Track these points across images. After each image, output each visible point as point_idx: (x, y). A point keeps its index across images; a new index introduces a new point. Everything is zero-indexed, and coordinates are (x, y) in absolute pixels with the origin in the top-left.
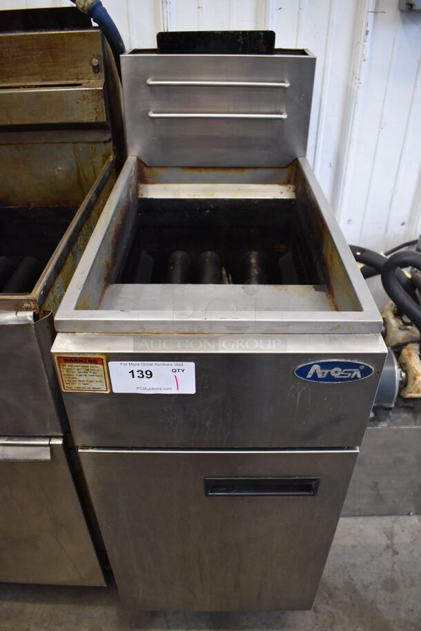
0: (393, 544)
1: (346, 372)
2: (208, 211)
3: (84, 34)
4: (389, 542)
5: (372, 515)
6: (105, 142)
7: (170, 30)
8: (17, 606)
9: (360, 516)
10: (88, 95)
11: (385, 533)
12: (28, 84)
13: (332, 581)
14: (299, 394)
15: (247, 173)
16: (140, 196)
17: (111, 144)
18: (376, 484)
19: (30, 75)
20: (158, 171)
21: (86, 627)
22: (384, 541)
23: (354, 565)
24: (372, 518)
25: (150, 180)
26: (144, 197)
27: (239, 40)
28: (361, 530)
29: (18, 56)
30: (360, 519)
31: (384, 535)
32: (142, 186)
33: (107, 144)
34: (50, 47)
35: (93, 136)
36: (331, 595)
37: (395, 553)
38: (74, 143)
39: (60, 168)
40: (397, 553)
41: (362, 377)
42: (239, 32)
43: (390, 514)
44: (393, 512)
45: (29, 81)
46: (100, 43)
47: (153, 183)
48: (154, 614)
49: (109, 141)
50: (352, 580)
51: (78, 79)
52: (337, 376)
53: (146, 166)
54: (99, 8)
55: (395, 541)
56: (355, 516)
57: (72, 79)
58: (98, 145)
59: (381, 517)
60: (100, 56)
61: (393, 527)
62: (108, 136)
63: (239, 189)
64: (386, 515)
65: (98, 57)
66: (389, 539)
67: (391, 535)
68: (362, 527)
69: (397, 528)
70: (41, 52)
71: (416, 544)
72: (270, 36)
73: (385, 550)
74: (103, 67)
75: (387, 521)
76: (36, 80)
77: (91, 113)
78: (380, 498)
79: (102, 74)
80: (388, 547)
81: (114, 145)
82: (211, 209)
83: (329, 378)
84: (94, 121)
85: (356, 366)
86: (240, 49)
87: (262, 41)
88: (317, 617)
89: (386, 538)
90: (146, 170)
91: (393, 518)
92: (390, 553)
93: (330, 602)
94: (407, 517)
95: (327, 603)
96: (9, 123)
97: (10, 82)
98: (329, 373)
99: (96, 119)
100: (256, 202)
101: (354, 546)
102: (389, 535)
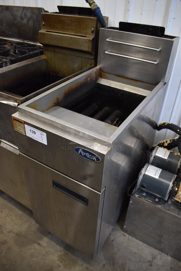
0: (152, 262)
1: (91, 156)
2: (120, 94)
3: (91, 18)
4: (151, 260)
5: (152, 246)
6: (92, 59)
7: (129, 22)
8: (13, 207)
9: (146, 243)
10: (87, 41)
11: (152, 256)
12: (70, 33)
13: (117, 260)
14: (77, 159)
15: (139, 83)
16: (97, 82)
17: (94, 60)
18: (162, 236)
19: (71, 30)
20: (106, 74)
21: (28, 224)
22: (150, 258)
23: (130, 260)
24: (151, 247)
25: (103, 77)
26: (98, 82)
27: (150, 29)
28: (143, 249)
29: (69, 23)
30: (145, 245)
31: (151, 256)
32: (100, 78)
33: (92, 60)
34: (79, 22)
35: (88, 56)
36: (114, 264)
37: (151, 265)
38: (82, 57)
39: (76, 65)
40: (152, 266)
41: (97, 161)
42: (150, 25)
43: (159, 250)
44: (162, 250)
45: (71, 32)
46: (95, 23)
47: (104, 78)
48: (50, 233)
49: (93, 59)
50: (126, 264)
51: (86, 34)
52: (88, 157)
53: (103, 71)
54: (98, 10)
55: (154, 261)
56: (144, 242)
57: (84, 34)
58: (89, 60)
59: (155, 249)
60: (94, 27)
61: (157, 256)
62: (92, 57)
63: (134, 89)
64: (157, 249)
65: (94, 28)
66: (152, 259)
67: (154, 258)
68: (144, 248)
69: (159, 257)
70: (76, 23)
71: (162, 267)
72: (163, 29)
73: (147, 262)
74: (95, 31)
75: (156, 252)
76: (73, 33)
77: (86, 47)
78: (160, 242)
79: (94, 34)
80: (149, 261)
81: (95, 61)
82: (121, 94)
83: (85, 156)
84: (87, 50)
85: (95, 156)
86: (150, 33)
87: (159, 31)
88: (103, 268)
89: (151, 258)
90: (102, 73)
91: (160, 252)
92: (149, 264)
93: (111, 266)
94: (166, 255)
95: (110, 266)
96: (61, 46)
97: (65, 31)
98: (85, 154)
99: (88, 50)
100: (139, 96)
101: (135, 253)
102: (153, 257)
